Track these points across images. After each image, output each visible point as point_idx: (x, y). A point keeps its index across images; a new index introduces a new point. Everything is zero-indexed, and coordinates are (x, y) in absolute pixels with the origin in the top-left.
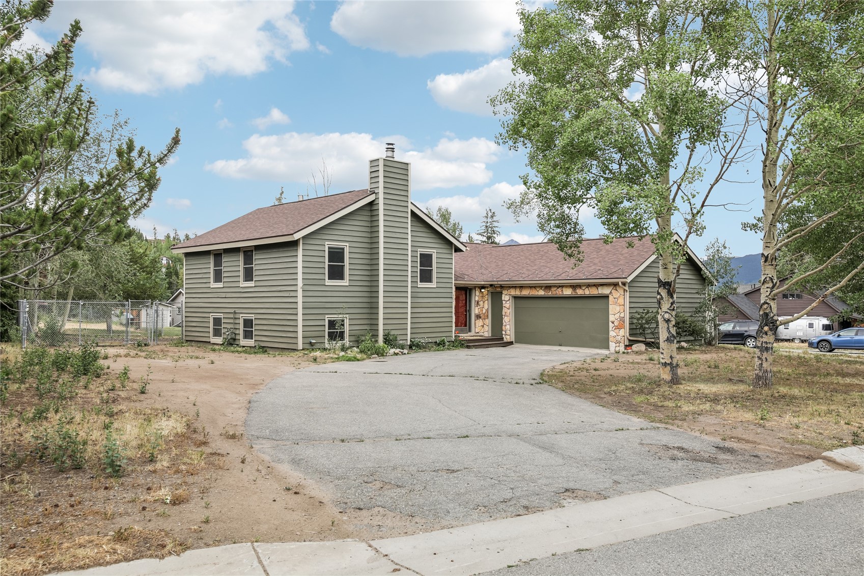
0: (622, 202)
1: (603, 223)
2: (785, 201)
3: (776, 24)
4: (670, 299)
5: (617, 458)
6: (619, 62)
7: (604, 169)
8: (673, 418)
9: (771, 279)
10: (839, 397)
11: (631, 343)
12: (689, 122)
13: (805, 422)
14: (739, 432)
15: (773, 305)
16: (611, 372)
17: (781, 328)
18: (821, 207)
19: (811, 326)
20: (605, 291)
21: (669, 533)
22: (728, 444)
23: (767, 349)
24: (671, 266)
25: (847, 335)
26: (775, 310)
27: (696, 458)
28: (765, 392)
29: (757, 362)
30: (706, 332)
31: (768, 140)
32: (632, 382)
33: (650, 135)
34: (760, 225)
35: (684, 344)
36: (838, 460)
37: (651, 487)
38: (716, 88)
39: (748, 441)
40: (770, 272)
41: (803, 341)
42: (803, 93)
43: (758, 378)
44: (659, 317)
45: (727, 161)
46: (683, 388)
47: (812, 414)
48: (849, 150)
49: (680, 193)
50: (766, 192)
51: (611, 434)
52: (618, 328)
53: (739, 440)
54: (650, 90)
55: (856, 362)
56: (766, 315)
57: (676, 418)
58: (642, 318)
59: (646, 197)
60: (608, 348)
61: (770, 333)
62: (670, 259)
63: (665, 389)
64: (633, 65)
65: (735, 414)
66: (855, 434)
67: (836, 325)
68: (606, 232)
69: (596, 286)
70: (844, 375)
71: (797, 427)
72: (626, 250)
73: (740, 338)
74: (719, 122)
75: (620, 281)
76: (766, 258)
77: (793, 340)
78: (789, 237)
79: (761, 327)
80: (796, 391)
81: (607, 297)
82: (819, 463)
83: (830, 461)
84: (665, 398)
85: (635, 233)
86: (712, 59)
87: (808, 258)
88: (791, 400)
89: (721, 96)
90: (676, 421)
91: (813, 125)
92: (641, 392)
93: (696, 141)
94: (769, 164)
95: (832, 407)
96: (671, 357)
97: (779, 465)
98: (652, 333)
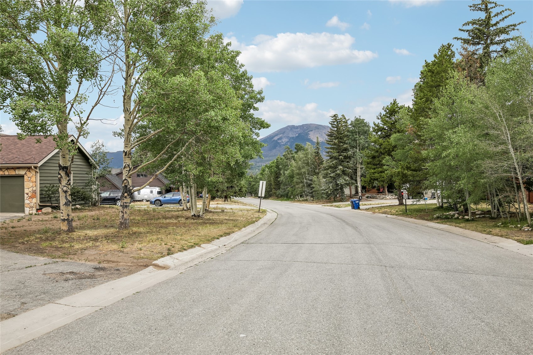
0: (31, 112)
1: (17, 125)
2: (136, 121)
3: (129, 17)
4: (67, 178)
5: (25, 287)
6: (27, 14)
7: (17, 86)
8: (68, 254)
9: (129, 166)
10: (163, 230)
11: (41, 207)
12: (78, 64)
13: (145, 246)
14: (109, 257)
15: (130, 181)
16: (25, 228)
17: (136, 193)
18: (155, 125)
19: (152, 192)
20: (22, 172)
21: (60, 328)
22: (101, 265)
23: (126, 206)
24: (67, 157)
25: (169, 196)
26: (130, 184)
27: (81, 277)
28: (125, 232)
29: (121, 214)
30: (92, 198)
31: (126, 84)
32: (40, 234)
33: (52, 68)
34: (123, 133)
35: (78, 206)
36: (160, 265)
37: (49, 302)
38: (94, 46)
39: (113, 262)
40: (128, 161)
41: (147, 201)
42: (145, 60)
43: (121, 223)
44: (60, 189)
45: (102, 93)
46: (75, 234)
47: (149, 241)
48: (166, 96)
49: (73, 110)
50: (125, 114)
51: (22, 271)
52: (31, 197)
53: (108, 261)
54: (50, 37)
55: (172, 211)
56: (126, 186)
57: (70, 254)
58: (49, 190)
59: (49, 110)
60: (23, 211)
61: (128, 197)
62: (67, 152)
63: (64, 236)
64: (38, 18)
65: (107, 247)
66: (169, 250)
67: (164, 191)
68: (20, 131)
69: (14, 168)
70: (166, 218)
71: (141, 250)
72: (37, 145)
73: (113, 201)
74: (97, 68)
75: (32, 166)
76: (126, 153)
77: (142, 201)
78: (138, 141)
79: (123, 194)
80: (142, 230)
81: (23, 176)
82: (151, 268)
83: (156, 266)
84: (63, 241)
85: (42, 134)
86: (92, 27)
87: (149, 154)
88: (137, 235)
89: (98, 52)
90: (70, 256)
91: (149, 79)
92: (47, 239)
93: (82, 77)
94: (127, 98)
95: (159, 236)
96: (68, 215)
97: (130, 272)
98: (57, 200)
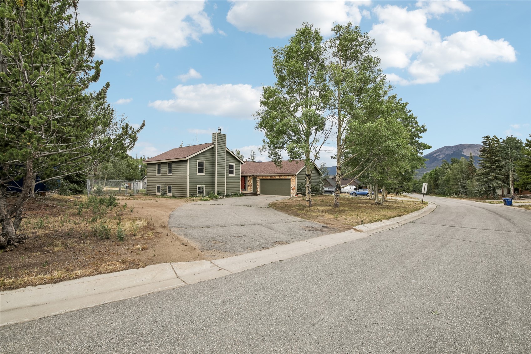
0: (295, 149)
1: (289, 155)
2: (343, 150)
3: (340, 95)
4: (309, 180)
5: (292, 231)
6: (294, 104)
7: (289, 138)
8: (309, 218)
9: (339, 174)
10: (358, 210)
11: (297, 194)
12: (315, 124)
13: (348, 218)
14: (329, 222)
15: (340, 182)
16: (291, 203)
17: (342, 189)
18: (354, 152)
19: (350, 188)
20: (290, 177)
21: (308, 254)
22: (326, 225)
23: (338, 196)
24: (310, 170)
25: (361, 191)
26: (340, 184)
27: (316, 230)
28: (337, 209)
29: (335, 200)
30: (320, 191)
31: (338, 131)
32: (297, 207)
33: (303, 128)
34: (336, 157)
35: (313, 194)
36: (357, 229)
37: (303, 240)
38: (323, 114)
39: (332, 224)
40: (339, 172)
41: (348, 193)
42: (348, 117)
43: (335, 204)
44: (306, 186)
45: (326, 137)
46: (313, 208)
47: (350, 215)
48: (361, 135)
49: (312, 147)
50: (338, 147)
51: (290, 223)
52: (293, 189)
53: (329, 224)
54: (303, 114)
55: (363, 199)
56: (338, 185)
57: (310, 218)
58: (301, 186)
59: (302, 147)
60: (290, 196)
61: (339, 191)
62: (309, 167)
63: (307, 208)
64: (298, 105)
65: (328, 216)
66: (362, 221)
67: (357, 188)
68: (290, 159)
69: (287, 176)
70: (359, 203)
71: (346, 219)
72: (296, 164)
73: (330, 192)
74: (324, 125)
75: (294, 174)
76: (338, 167)
77: (345, 193)
78: (344, 161)
79: (336, 189)
80: (346, 209)
81: (290, 179)
82: (352, 230)
83: (355, 229)
84: (307, 211)
85: (298, 159)
86: (322, 105)
87: (350, 168)
88: (344, 211)
89: (325, 117)
90: (311, 219)
91: (351, 127)
92: (300, 209)
93: (317, 130)
94: (339, 138)
95: (356, 213)
96: (309, 198)
97: (341, 231)
98: (304, 191)
